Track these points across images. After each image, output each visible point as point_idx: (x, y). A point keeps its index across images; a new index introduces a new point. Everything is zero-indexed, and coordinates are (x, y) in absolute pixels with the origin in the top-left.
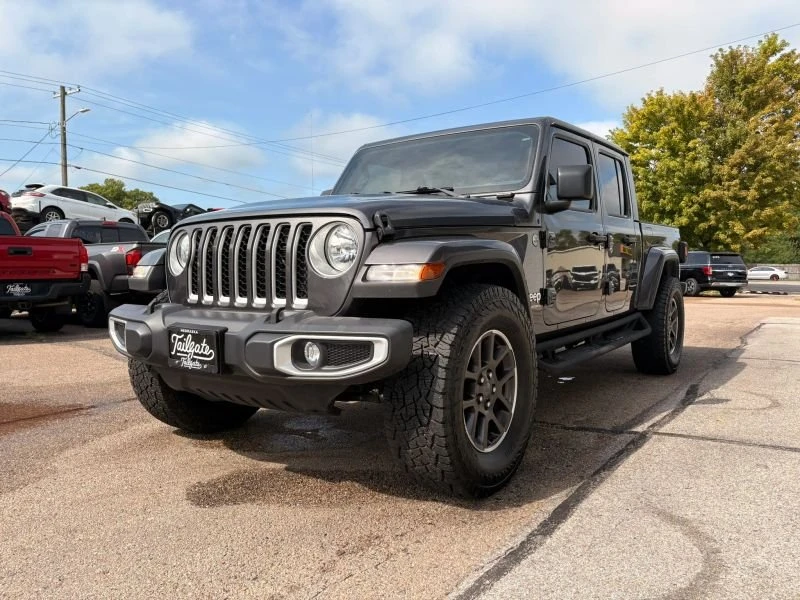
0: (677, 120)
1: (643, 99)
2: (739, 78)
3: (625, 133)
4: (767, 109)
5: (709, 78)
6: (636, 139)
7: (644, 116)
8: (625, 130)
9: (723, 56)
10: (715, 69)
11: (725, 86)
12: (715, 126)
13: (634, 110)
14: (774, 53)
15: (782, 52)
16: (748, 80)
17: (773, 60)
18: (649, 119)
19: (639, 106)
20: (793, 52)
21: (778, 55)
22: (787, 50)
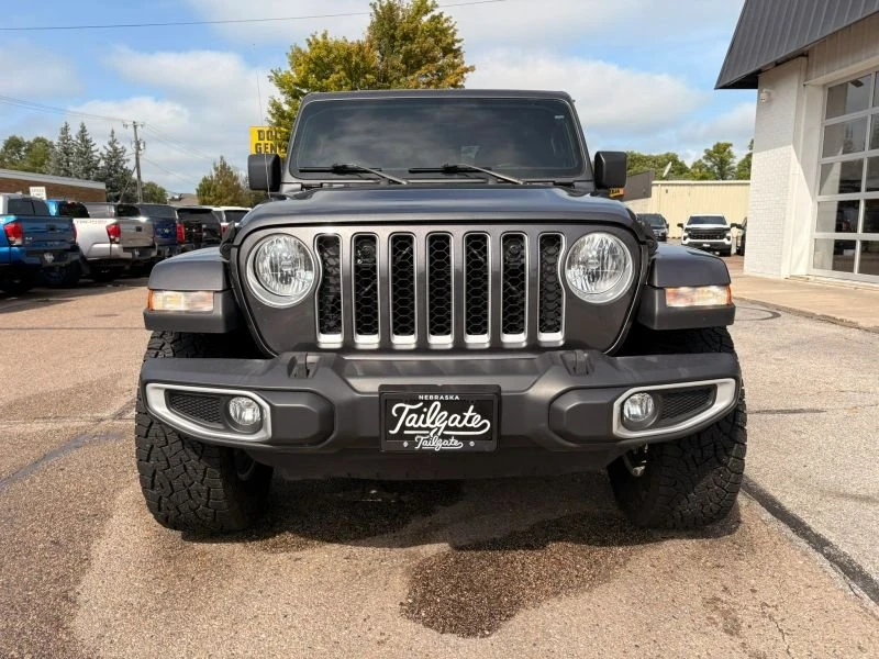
0: (344, 69)
1: (308, 40)
2: (398, 33)
3: (292, 77)
4: (423, 70)
5: (369, 28)
6: (304, 84)
7: (311, 59)
8: (292, 73)
9: (381, 8)
10: (375, 20)
11: (386, 40)
12: (379, 81)
13: (299, 50)
14: (426, 13)
15: (433, 13)
16: (406, 38)
17: (425, 19)
18: (316, 64)
19: (305, 48)
20: (441, 15)
21: (429, 16)
22: (436, 12)
